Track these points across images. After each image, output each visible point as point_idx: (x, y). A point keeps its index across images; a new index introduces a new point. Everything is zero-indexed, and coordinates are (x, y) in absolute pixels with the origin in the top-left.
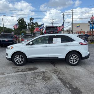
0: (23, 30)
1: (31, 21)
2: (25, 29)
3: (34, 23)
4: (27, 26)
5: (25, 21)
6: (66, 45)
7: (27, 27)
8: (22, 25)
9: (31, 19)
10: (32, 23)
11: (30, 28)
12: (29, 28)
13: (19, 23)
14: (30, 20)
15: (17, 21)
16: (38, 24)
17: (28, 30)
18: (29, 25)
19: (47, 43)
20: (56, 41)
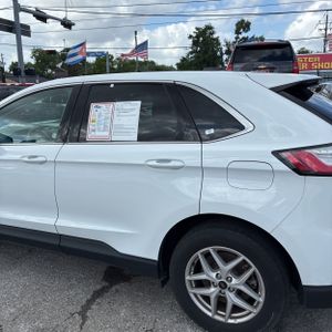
1: (241, 36)
4: (222, 54)
5: (215, 36)
7: (225, 57)
8: (206, 52)
9: (243, 26)
13: (195, 43)
14: (238, 32)
15: (190, 37)
19: (54, 136)
20: (105, 126)
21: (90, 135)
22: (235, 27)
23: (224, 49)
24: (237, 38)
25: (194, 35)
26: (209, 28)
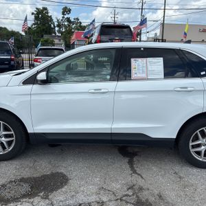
0: (46, 37)
1: (66, 17)
2: (50, 33)
3: (72, 20)
4: (55, 27)
5: (50, 15)
6: (185, 91)
7: (57, 29)
8: (44, 25)
9: (66, 11)
10: (68, 20)
11: (62, 33)
12: (59, 31)
13: (36, 18)
14: (63, 14)
15: (33, 14)
16: (81, 23)
17: (58, 37)
18: (59, 26)
19: (108, 77)
20: (143, 71)
21: (133, 76)
22: (62, 11)
23: (56, 24)
24: (63, 17)
25: (35, 13)
26: (45, 9)
